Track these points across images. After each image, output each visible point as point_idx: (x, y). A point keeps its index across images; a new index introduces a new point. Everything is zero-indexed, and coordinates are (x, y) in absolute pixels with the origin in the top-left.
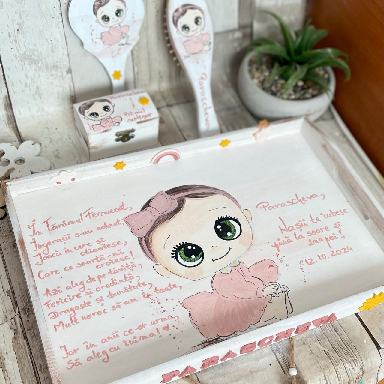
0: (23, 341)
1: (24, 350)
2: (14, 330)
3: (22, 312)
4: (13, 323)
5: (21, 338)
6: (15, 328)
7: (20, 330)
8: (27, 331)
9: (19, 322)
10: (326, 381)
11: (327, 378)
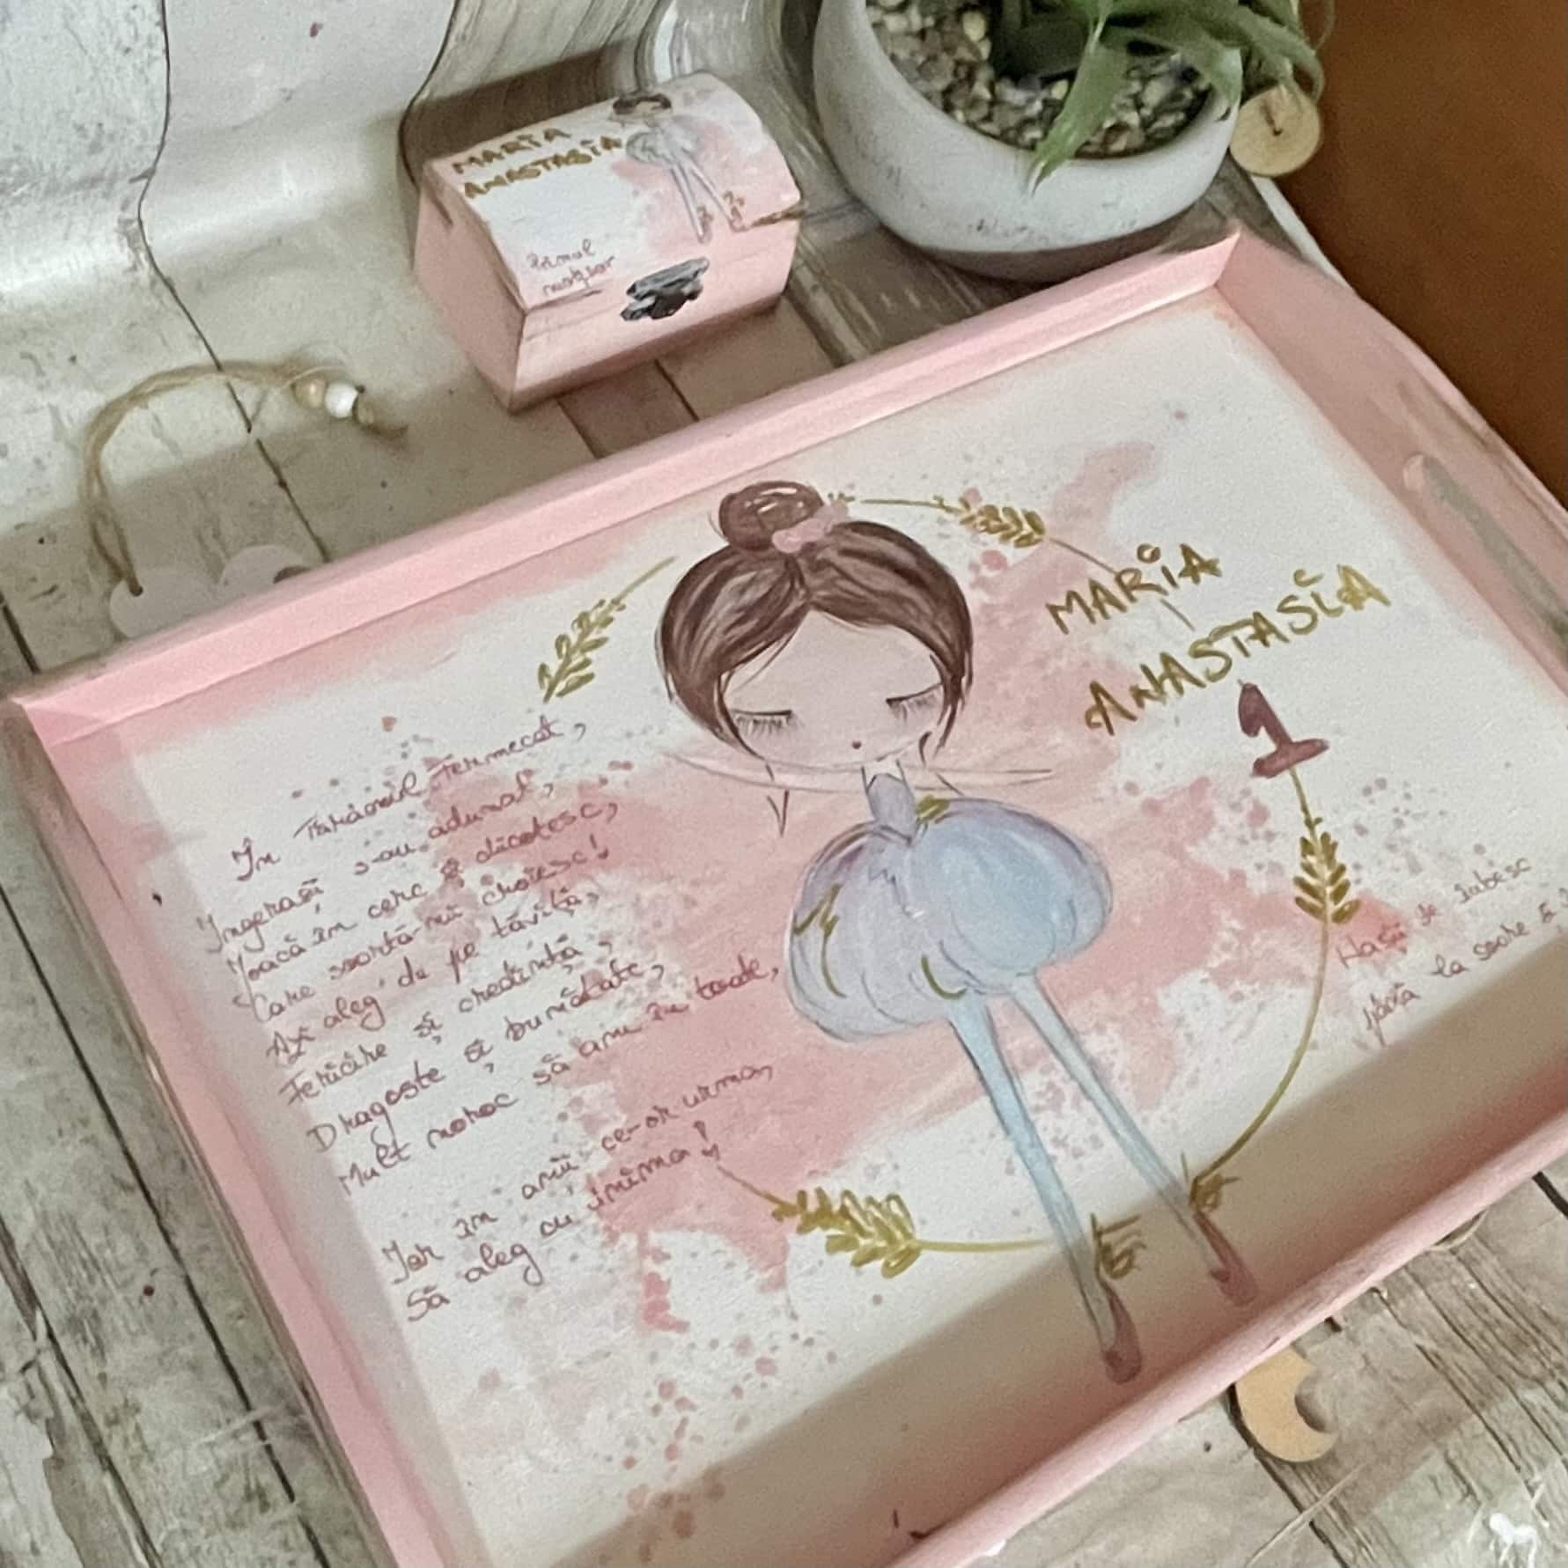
0: (98, 1475)
2: (47, 1421)
3: (63, 1334)
4: (34, 1391)
5: (86, 1460)
6: (51, 1415)
7: (73, 1425)
8: (104, 1431)
9: (65, 1386)
10: (1464, 1481)
11: (1463, 1470)
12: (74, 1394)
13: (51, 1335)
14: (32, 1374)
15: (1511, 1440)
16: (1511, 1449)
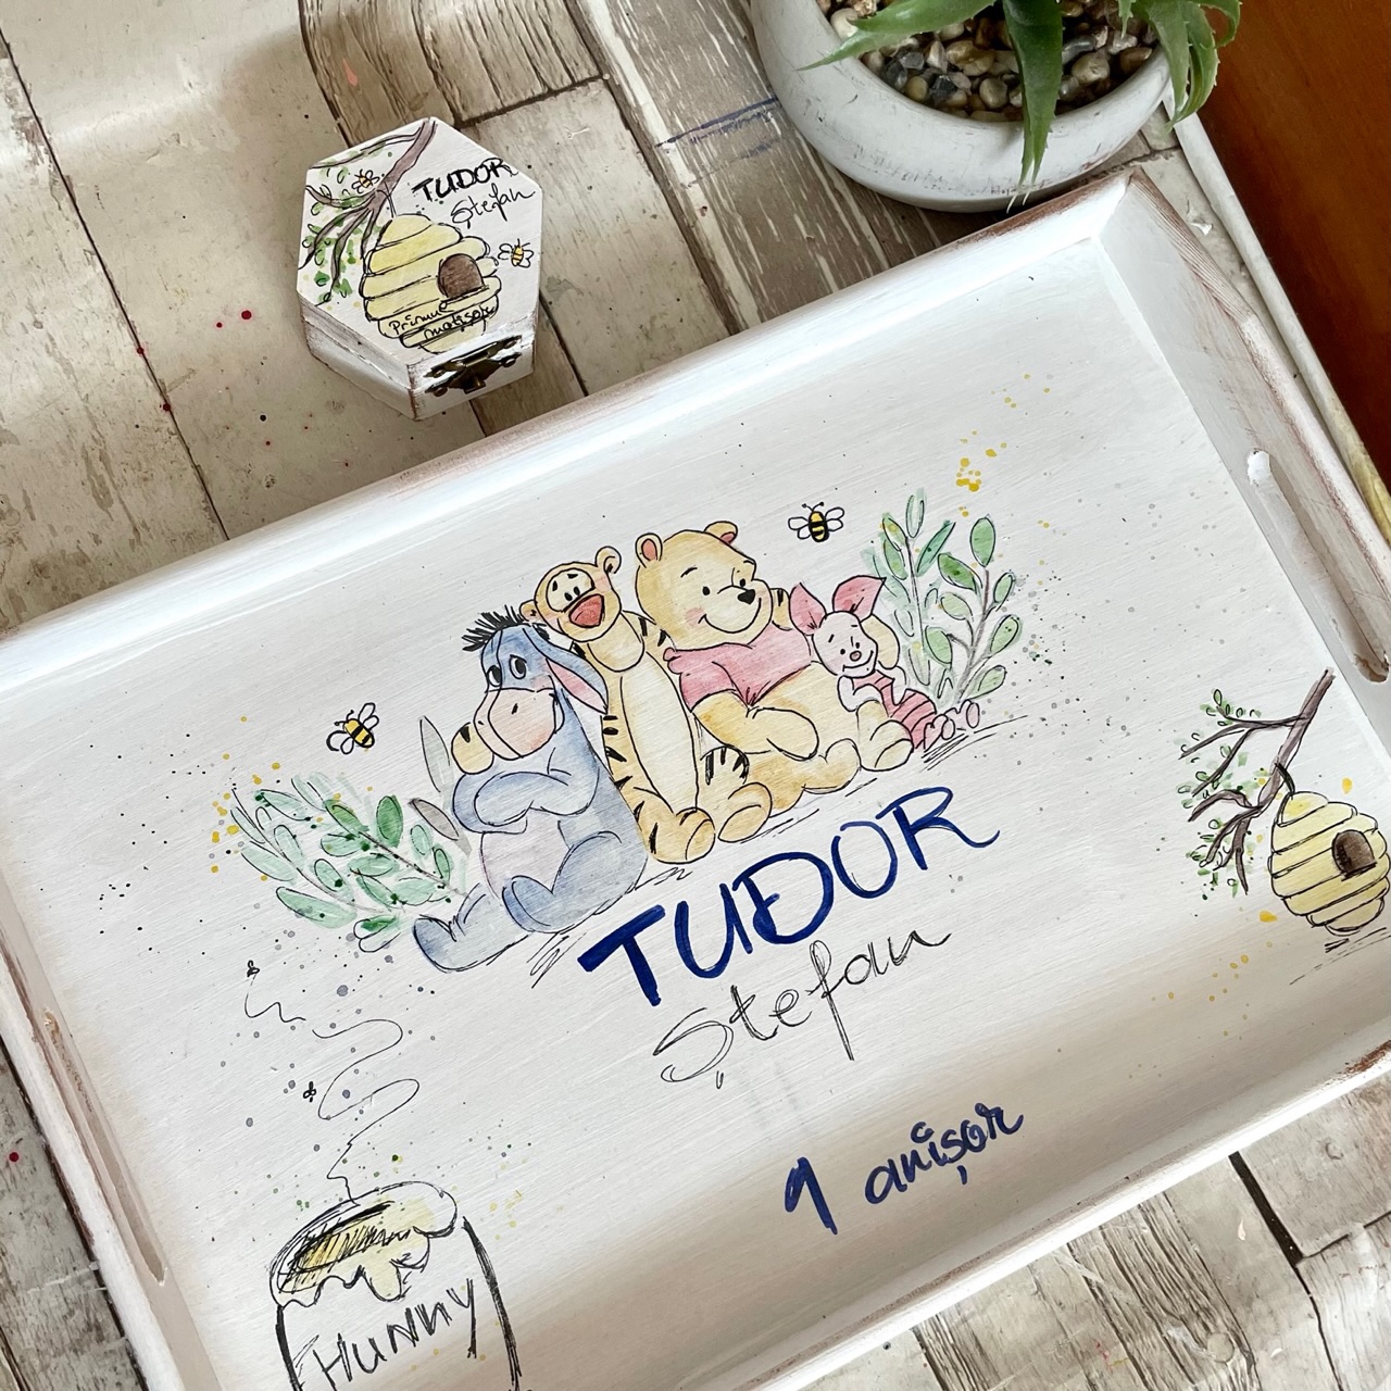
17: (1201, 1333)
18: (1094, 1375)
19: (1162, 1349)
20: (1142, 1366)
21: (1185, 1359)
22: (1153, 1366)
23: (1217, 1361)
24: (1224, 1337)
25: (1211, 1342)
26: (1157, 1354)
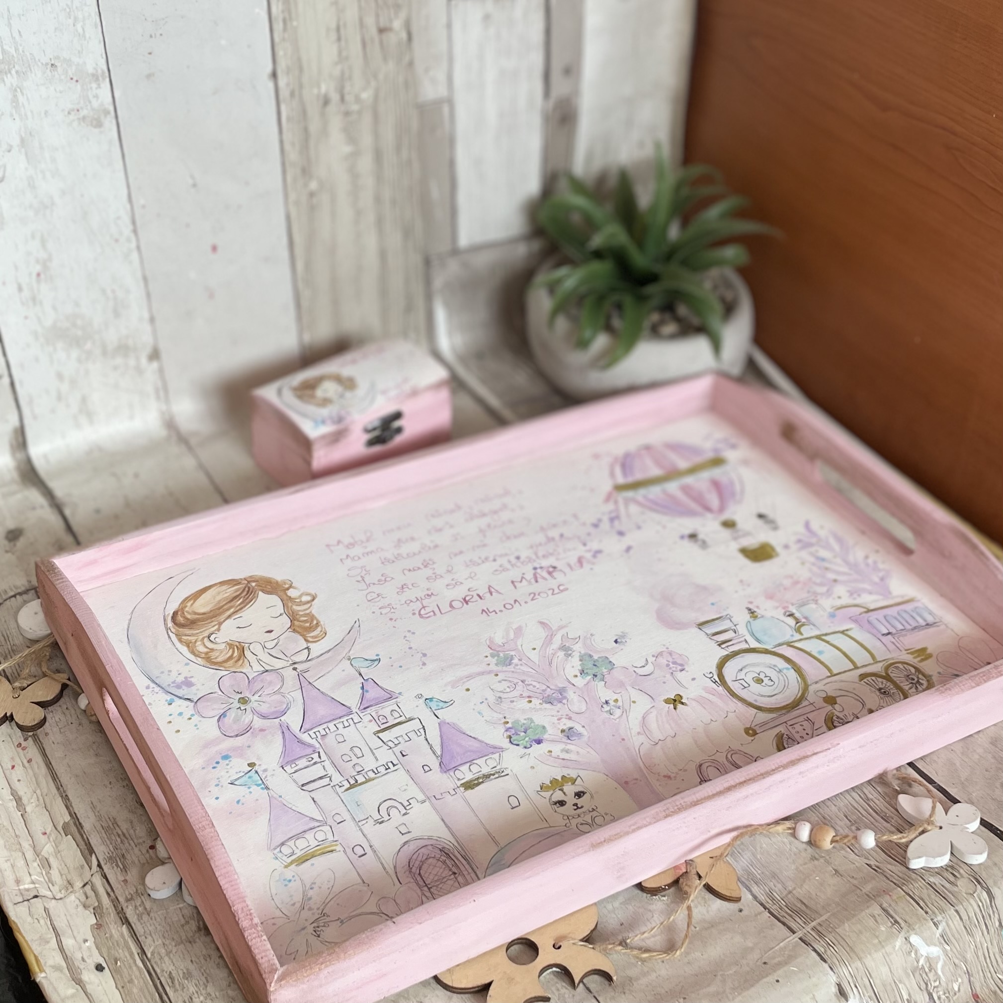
0: (119, 928)
1: (125, 949)
2: (94, 909)
3: (106, 864)
4: (89, 895)
5: (113, 923)
6: (96, 904)
7: (108, 906)
8: (124, 905)
9: (104, 887)
10: (892, 917)
11: (892, 913)
12: (109, 890)
13: (99, 866)
14: (88, 887)
15: (922, 899)
16: (921, 903)
17: (952, 879)
18: (885, 905)
19: (927, 889)
20: (917, 898)
21: (945, 893)
22: (924, 898)
23: (966, 893)
24: (967, 879)
25: (959, 883)
26: (925, 891)
